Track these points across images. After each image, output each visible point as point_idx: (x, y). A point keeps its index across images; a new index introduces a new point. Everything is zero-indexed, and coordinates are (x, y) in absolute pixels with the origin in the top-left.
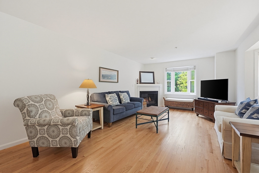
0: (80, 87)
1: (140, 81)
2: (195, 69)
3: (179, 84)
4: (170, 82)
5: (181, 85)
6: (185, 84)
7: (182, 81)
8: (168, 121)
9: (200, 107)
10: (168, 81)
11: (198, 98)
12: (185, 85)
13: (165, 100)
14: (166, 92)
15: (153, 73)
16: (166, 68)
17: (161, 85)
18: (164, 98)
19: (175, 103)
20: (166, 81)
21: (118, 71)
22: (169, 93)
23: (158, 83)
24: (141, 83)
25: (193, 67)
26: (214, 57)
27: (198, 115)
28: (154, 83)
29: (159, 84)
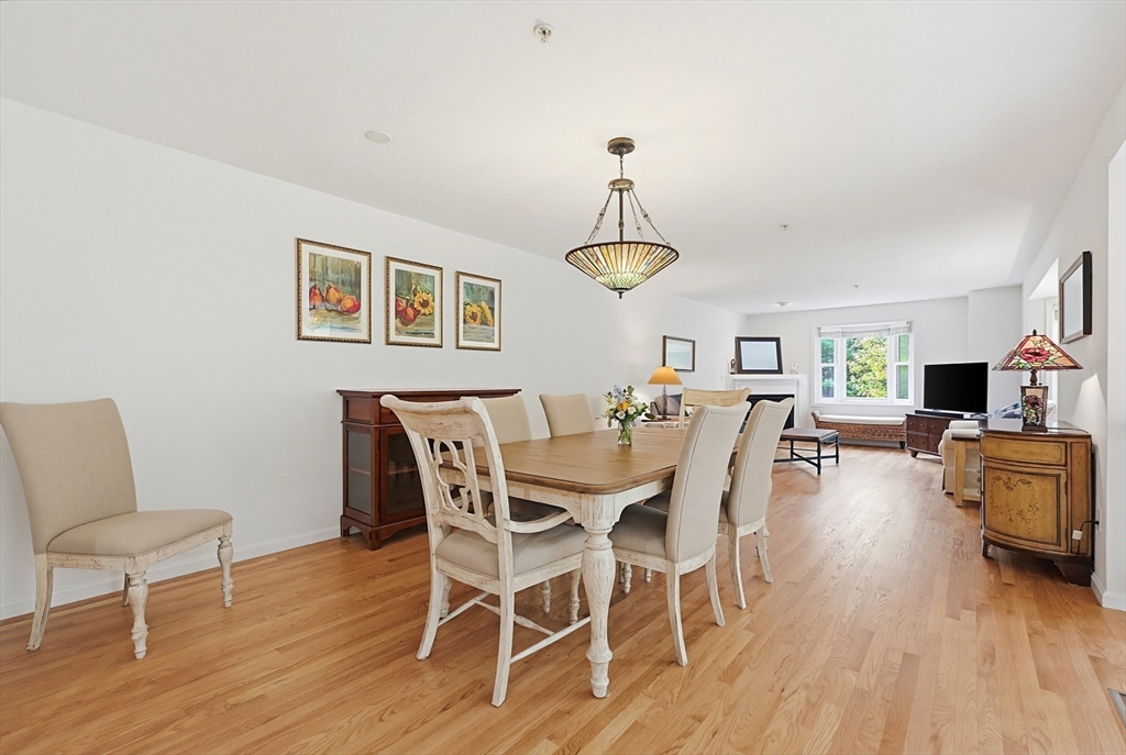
0: (650, 382)
1: (738, 367)
2: (910, 331)
3: (855, 374)
4: (832, 368)
5: (865, 377)
6: (877, 373)
7: (868, 362)
8: (837, 462)
9: (919, 434)
10: (826, 365)
11: (916, 412)
12: (879, 376)
13: (816, 419)
14: (820, 399)
15: (777, 340)
16: (820, 329)
17: (802, 378)
18: (813, 415)
20: (819, 366)
21: (694, 342)
22: (828, 400)
23: (792, 372)
24: (740, 371)
25: (905, 324)
26: (967, 297)
27: (914, 455)
28: (780, 371)
29: (797, 373)
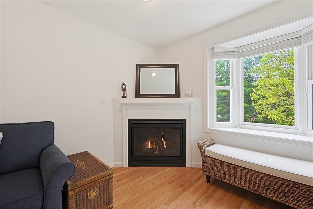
4: (228, 92)
13: (203, 152)
16: (213, 48)
19: (245, 176)
22: (223, 127)
23: (187, 96)
24: (138, 95)
29: (191, 97)
